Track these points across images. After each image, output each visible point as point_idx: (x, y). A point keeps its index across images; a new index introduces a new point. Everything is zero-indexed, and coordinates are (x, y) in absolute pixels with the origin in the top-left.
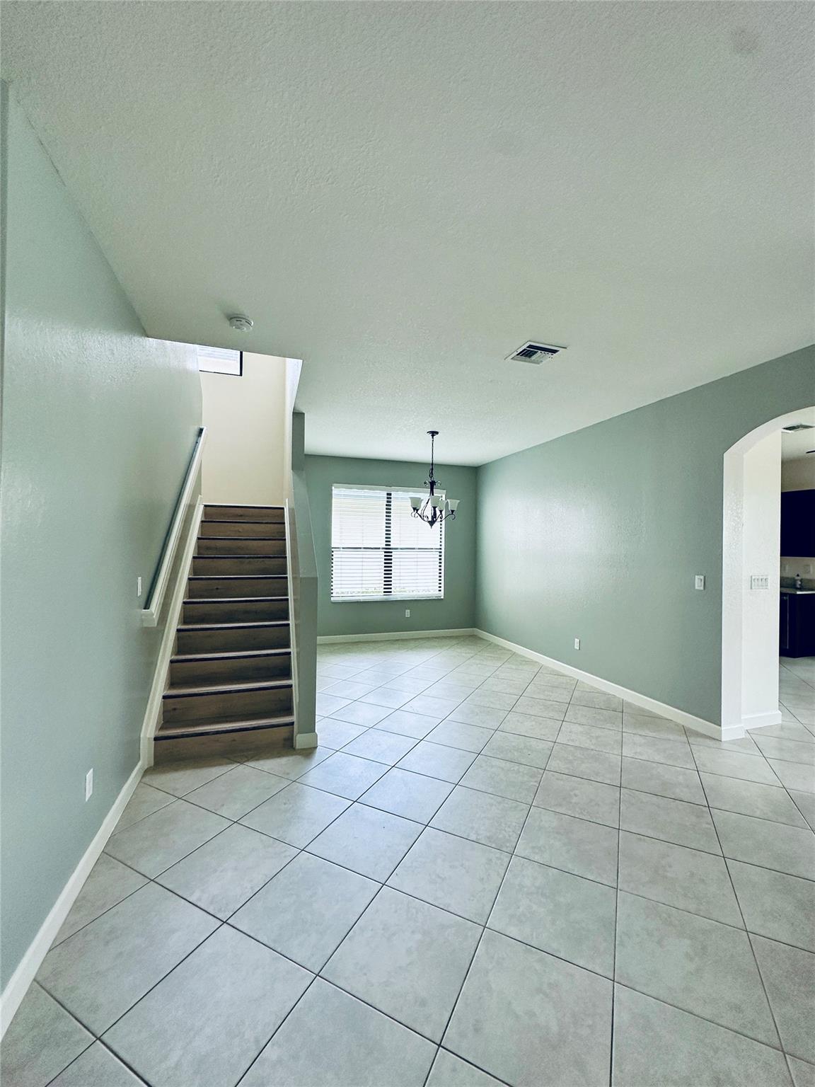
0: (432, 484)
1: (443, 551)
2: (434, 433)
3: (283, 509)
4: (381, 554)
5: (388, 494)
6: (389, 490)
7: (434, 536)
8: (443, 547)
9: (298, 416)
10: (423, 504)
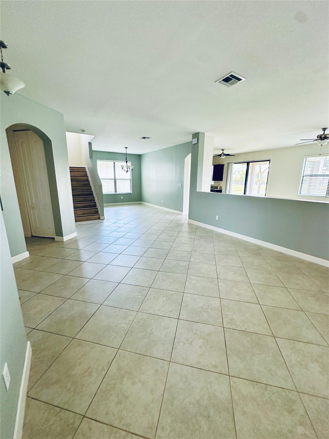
0: (127, 162)
1: (131, 180)
2: (126, 148)
3: (85, 168)
4: (113, 181)
5: (114, 163)
6: (114, 161)
7: (129, 175)
8: (131, 179)
9: (90, 144)
10: (124, 167)
